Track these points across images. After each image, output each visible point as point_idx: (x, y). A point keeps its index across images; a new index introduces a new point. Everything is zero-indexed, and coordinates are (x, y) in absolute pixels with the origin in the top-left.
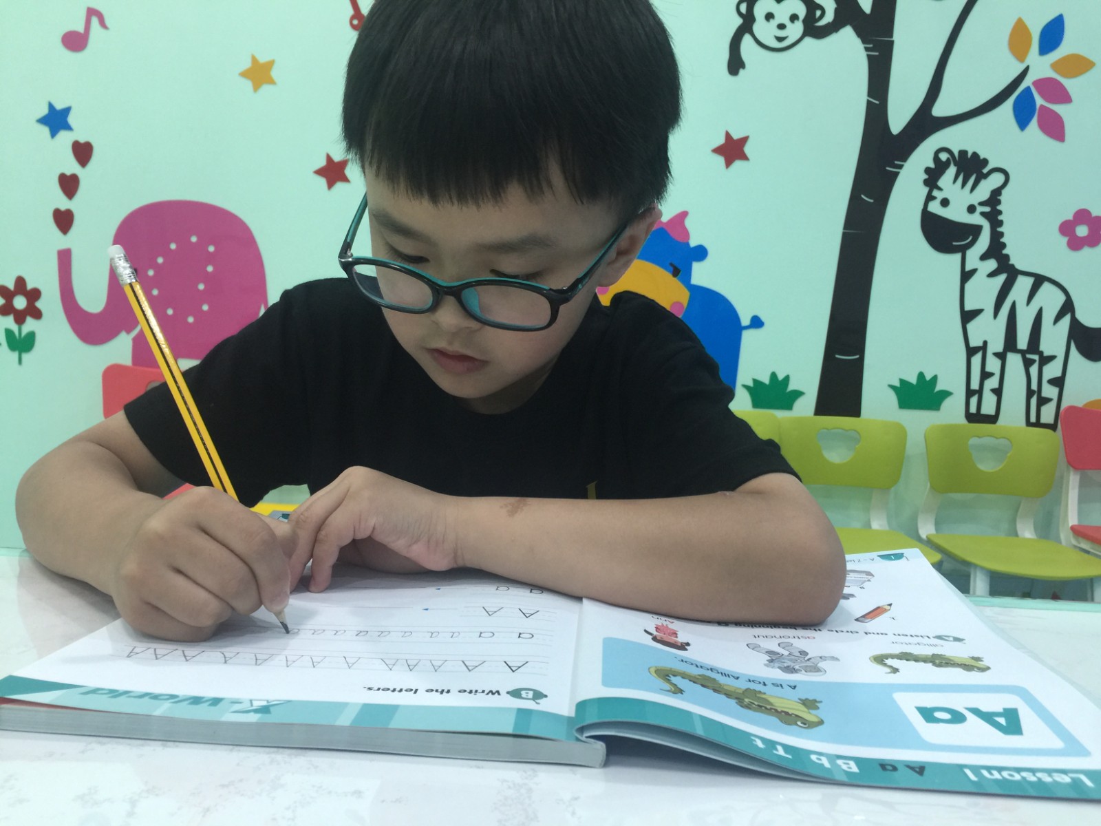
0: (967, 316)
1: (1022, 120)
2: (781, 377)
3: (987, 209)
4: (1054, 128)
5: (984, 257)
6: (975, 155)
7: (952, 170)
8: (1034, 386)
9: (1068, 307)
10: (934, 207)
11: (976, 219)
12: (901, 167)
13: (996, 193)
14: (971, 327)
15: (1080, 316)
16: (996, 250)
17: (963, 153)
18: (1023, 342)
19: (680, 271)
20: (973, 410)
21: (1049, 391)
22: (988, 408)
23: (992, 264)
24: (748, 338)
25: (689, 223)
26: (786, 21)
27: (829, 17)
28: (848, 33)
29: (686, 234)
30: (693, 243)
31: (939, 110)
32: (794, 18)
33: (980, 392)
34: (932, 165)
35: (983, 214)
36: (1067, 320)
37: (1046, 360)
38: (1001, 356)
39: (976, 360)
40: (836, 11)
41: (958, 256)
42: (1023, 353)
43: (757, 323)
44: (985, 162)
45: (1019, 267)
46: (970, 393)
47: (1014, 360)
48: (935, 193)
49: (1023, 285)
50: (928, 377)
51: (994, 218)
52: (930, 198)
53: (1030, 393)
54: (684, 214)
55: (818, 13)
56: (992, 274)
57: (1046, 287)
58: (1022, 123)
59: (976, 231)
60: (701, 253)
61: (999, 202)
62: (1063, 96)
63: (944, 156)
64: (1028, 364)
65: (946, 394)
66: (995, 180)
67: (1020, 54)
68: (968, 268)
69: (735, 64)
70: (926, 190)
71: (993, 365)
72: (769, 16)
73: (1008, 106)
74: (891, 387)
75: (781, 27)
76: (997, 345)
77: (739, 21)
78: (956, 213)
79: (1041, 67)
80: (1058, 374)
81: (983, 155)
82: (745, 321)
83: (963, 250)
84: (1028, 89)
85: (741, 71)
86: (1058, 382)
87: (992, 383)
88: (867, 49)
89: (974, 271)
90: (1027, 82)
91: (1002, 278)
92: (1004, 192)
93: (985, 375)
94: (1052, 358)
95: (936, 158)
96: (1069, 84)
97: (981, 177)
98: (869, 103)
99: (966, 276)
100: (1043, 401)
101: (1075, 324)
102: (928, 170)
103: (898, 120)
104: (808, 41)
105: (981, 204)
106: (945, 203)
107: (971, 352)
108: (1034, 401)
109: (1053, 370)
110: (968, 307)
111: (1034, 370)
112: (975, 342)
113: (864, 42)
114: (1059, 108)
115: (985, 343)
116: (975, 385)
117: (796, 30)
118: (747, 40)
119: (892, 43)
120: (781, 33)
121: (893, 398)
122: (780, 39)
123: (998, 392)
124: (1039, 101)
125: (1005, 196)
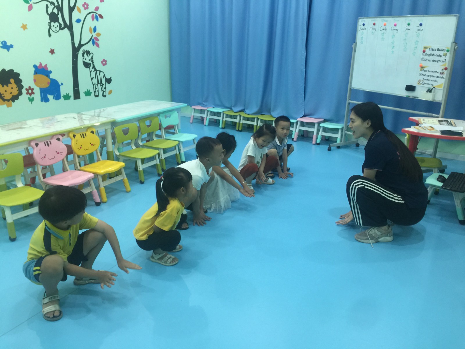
0: (92, 79)
1: (93, 44)
2: (67, 94)
3: (91, 60)
4: (98, 46)
5: (92, 68)
6: (88, 51)
7: (85, 54)
8: (102, 89)
9: (104, 76)
10: (84, 60)
11: (90, 62)
12: (78, 53)
13: (92, 57)
14: (93, 80)
15: (106, 77)
16: (94, 67)
17: (86, 50)
18: (100, 83)
19: (48, 76)
20: (95, 95)
21: (104, 90)
22: (97, 94)
23: (93, 70)
24: (61, 87)
25: (48, 66)
26: (56, 27)
27: (63, 26)
28: (66, 29)
29: (48, 69)
30: (49, 70)
31: (82, 43)
32: (57, 26)
33: (96, 91)
34: (83, 53)
35: (91, 61)
36: (105, 77)
37: (103, 85)
38: (97, 85)
39: (94, 86)
40: (64, 25)
41: (89, 68)
42: (100, 84)
43: (62, 84)
44: (90, 52)
45: (97, 69)
46: (95, 92)
47: (99, 85)
48: (84, 58)
49: (98, 72)
50: (88, 90)
51: (92, 61)
52: (83, 59)
53: (102, 91)
54: (46, 65)
55: (61, 25)
56: (94, 71)
57: (101, 72)
58: (93, 45)
59: (90, 64)
60: (51, 72)
61: (93, 59)
62: (98, 40)
63: (84, 51)
64: (101, 86)
65: (91, 93)
66: (91, 55)
67: (91, 33)
68: (91, 70)
69: (50, 35)
70: (82, 57)
71: (97, 87)
72: (54, 26)
73: (91, 42)
74: (84, 93)
75: (56, 28)
76: (96, 83)
77: (49, 27)
78: (87, 61)
79: (94, 35)
80: (105, 87)
81: (89, 51)
82: (60, 84)
83: (89, 67)
84: (93, 39)
85: (51, 37)
86: (105, 88)
87: (97, 90)
88: (70, 32)
89: (91, 71)
90: (93, 38)
91: (95, 72)
92: (93, 57)
93: (96, 88)
94: (104, 84)
95: (83, 52)
96: (99, 38)
97: (90, 54)
98: (72, 42)
99: (91, 72)
100: (104, 92)
101: (106, 78)
102: (82, 54)
103: (77, 45)
104: (60, 30)
105: (91, 59)
106: (86, 59)
107: (93, 85)
108: (103, 92)
109: (104, 86)
110: (92, 77)
111: (102, 86)
112: (94, 83)
113: (69, 30)
114: (98, 42)
115: (95, 83)
116: (95, 91)
117: (58, 28)
118: (51, 31)
119: (73, 31)
120: (56, 29)
121: (84, 94)
122: (56, 30)
123: (98, 91)
124: (95, 41)
125: (93, 58)
